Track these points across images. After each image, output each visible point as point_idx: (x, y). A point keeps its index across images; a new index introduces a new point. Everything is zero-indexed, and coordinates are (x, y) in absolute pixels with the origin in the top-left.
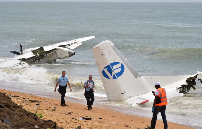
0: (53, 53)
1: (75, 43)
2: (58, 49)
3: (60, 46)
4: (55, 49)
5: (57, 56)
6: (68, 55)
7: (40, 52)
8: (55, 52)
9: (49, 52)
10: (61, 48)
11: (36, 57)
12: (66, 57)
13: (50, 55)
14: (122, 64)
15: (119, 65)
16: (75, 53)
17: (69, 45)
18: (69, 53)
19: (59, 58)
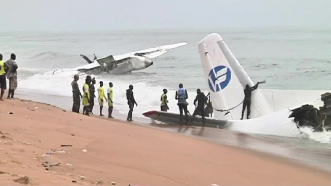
0: (126, 63)
1: (158, 50)
2: (133, 58)
3: (136, 54)
4: (129, 58)
5: (132, 66)
6: (143, 65)
7: (107, 61)
8: (129, 62)
9: (121, 61)
10: (137, 56)
11: (102, 67)
12: (142, 68)
13: (121, 65)
14: (228, 69)
15: (224, 71)
16: (152, 63)
17: (149, 53)
18: (146, 63)
19: (135, 69)
